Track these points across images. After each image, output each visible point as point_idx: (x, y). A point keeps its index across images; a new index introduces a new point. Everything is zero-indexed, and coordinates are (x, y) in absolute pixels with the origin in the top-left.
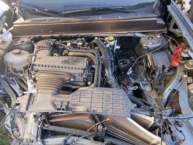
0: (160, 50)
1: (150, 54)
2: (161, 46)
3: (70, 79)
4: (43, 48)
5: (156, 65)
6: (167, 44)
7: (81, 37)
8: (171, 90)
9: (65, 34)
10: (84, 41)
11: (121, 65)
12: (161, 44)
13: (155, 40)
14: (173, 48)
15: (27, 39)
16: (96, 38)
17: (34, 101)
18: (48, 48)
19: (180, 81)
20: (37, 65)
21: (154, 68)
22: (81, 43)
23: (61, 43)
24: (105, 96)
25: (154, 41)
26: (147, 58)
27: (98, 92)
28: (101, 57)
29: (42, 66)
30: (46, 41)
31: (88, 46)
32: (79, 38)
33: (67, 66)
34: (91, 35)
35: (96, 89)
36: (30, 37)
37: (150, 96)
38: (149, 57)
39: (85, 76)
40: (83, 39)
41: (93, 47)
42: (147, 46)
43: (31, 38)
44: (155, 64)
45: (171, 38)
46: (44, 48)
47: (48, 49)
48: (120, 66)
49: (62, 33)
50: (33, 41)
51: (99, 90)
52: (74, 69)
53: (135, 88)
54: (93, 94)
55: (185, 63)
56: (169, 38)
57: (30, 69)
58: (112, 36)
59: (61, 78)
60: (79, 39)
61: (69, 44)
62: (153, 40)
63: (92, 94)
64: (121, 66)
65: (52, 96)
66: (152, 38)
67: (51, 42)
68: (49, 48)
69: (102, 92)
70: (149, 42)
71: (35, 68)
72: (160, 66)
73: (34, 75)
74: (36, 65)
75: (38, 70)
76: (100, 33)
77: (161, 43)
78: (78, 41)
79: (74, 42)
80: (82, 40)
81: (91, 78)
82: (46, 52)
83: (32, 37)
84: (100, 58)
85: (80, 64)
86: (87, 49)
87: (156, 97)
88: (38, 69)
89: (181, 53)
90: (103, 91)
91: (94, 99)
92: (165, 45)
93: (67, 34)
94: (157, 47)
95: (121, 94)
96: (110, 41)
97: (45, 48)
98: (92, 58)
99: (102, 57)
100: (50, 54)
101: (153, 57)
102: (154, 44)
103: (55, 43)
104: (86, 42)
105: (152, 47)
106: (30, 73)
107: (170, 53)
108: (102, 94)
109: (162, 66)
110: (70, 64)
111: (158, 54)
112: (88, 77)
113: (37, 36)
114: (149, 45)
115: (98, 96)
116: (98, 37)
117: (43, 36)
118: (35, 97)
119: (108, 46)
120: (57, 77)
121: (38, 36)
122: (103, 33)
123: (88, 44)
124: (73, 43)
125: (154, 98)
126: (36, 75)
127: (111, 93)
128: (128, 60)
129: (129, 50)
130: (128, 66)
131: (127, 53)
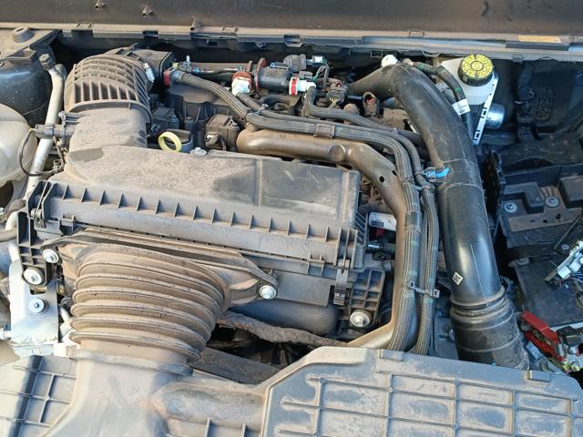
3: (257, 288)
4: (105, 97)
7: (308, 50)
9: (220, 30)
10: (321, 75)
11: (511, 215)
15: (16, 39)
16: (389, 60)
17: (52, 406)
18: (133, 98)
20: (74, 191)
22: (309, 80)
23: (194, 74)
24: (469, 415)
27: (429, 387)
28: (431, 174)
29: (104, 200)
30: (119, 57)
31: (347, 101)
32: (297, 52)
33: (245, 210)
34: (364, 40)
35: (419, 368)
36: (31, 32)
39: (342, 279)
40: (319, 59)
41: (371, 106)
43: (39, 36)
46: (110, 100)
47: (133, 106)
48: (507, 225)
49: (205, 21)
50: (47, 56)
51: (434, 375)
52: (285, 234)
54: (397, 397)
57: (38, 212)
58: (481, 58)
59: (209, 282)
60: (295, 57)
61: (240, 85)
63: (392, 394)
64: (510, 219)
65: (158, 384)
67: (146, 65)
68: (137, 102)
69: (451, 388)
71: (67, 209)
73: (55, 247)
74: (68, 195)
75: (78, 225)
76: (414, 34)
78: (291, 74)
79: (271, 75)
80: (313, 69)
81: (374, 289)
82: (122, 121)
83: (44, 30)
84: (427, 180)
85: (317, 206)
86: (340, 121)
88: (83, 218)
90: (459, 385)
91: (408, 426)
93: (232, 30)
95: (562, 407)
96: (472, 83)
97: (114, 96)
98: (379, 174)
99: (438, 171)
100: (141, 133)
103: (167, 73)
104: (334, 81)
106: (34, 233)
108: (453, 403)
110: (264, 203)
112: (359, 281)
113: (67, 28)
115: (433, 410)
116: (400, 56)
117: (99, 29)
118: (60, 381)
119: (462, 107)
120: (187, 273)
121: (74, 26)
122: (429, 34)
123: (344, 89)
124: (266, 79)
126: (67, 251)
127: (505, 398)
128: (551, 193)
129: (551, 137)
130: (548, 225)
131: (542, 150)
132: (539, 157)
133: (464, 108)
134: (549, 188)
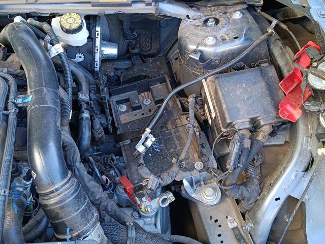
0: (242, 64)
1: (209, 79)
2: (245, 48)
5: (231, 119)
6: (263, 41)
8: (280, 202)
11: (124, 112)
12: (246, 44)
13: (225, 29)
14: (283, 55)
16: (17, 19)
19: (307, 170)
21: (223, 130)
25: (222, 33)
26: (202, 93)
28: (20, 100)
37: (216, 221)
38: (208, 87)
42: (201, 52)
44: (227, 116)
45: (275, 22)
53: (164, 200)
55: (319, 111)
56: (271, 22)
58: (73, 15)
62: (220, 29)
66: (217, 21)
70: (207, 37)
72: (242, 123)
76: (31, 1)
77: (246, 39)
84: (16, 105)
87: (235, 225)
89: (307, 76)
92: (258, 45)
94: (233, 54)
96: (68, 32)
99: (24, 98)
101: (219, 90)
102: (224, 43)
105: (216, 55)
107: (273, 73)
109: (250, 122)
111: (236, 77)
114: (206, 45)
116: (25, 17)
119: (57, 49)
122: (40, 1)
125: (231, 226)
128: (147, 97)
129: (151, 61)
130: (144, 116)
131: (144, 69)
132: (143, 74)
133: (58, 50)
134: (146, 93)
